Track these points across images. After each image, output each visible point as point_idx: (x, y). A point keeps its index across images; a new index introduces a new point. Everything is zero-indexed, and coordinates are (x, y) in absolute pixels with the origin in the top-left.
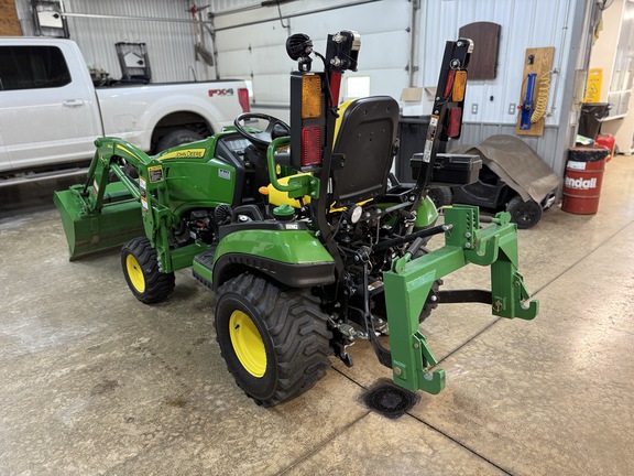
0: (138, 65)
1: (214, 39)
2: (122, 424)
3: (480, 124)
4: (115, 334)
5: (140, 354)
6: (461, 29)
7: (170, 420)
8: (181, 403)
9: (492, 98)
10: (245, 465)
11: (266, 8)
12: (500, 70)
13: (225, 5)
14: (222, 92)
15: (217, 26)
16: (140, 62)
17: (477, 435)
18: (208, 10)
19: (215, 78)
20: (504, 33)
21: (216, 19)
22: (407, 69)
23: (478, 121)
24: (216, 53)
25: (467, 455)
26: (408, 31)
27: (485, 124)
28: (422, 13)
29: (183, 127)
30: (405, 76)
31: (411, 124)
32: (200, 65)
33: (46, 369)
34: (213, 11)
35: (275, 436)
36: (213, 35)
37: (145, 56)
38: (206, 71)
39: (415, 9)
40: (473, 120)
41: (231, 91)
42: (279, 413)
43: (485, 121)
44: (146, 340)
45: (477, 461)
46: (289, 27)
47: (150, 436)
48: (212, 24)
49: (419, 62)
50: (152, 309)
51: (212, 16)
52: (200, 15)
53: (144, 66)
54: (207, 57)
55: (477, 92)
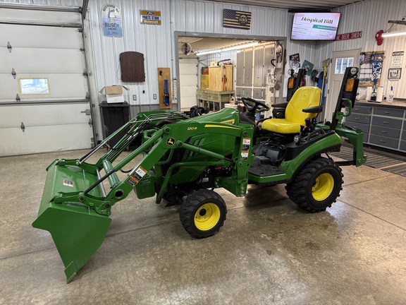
6: (121, 54)
9: (144, 92)
12: (146, 77)
20: (145, 59)
22: (84, 74)
23: (138, 104)
26: (81, 50)
27: (142, 105)
28: (89, 40)
30: (83, 79)
39: (83, 37)
40: (134, 104)
49: (91, 69)
55: (134, 88)
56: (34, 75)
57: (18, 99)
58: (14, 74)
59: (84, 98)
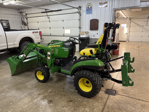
0: (6, 26)
1: (27, 20)
2: (62, 108)
3: (95, 39)
4: (41, 90)
5: (52, 93)
6: (90, 20)
7: (72, 105)
8: (71, 101)
9: (97, 34)
10: (95, 109)
11: (42, 13)
12: (99, 28)
13: (30, 12)
14: (36, 32)
15: (28, 17)
16: (7, 25)
17: (130, 95)
18: (25, 13)
19: (27, 29)
20: (99, 21)
21: (27, 15)
22: (79, 28)
23: (95, 38)
24: (28, 23)
25: (131, 98)
26: (79, 20)
27: (96, 39)
28: (82, 16)
29: (25, 41)
30: (79, 29)
31: (82, 39)
32: (23, 26)
33: (31, 101)
34: (27, 13)
35: (96, 103)
36: (27, 19)
37: (8, 23)
38: (24, 27)
39: (80, 16)
40: (94, 38)
41: (37, 32)
42: (93, 99)
43: (96, 38)
44: (50, 90)
45: (133, 99)
46: (49, 18)
47: (70, 109)
48: (26, 16)
49: (82, 26)
50: (45, 83)
51: (26, 14)
52: (23, 14)
53: (8, 26)
54: (25, 24)
55: (94, 32)
56: (68, 28)
57: (64, 35)
58: (63, 28)
59: (78, 35)
